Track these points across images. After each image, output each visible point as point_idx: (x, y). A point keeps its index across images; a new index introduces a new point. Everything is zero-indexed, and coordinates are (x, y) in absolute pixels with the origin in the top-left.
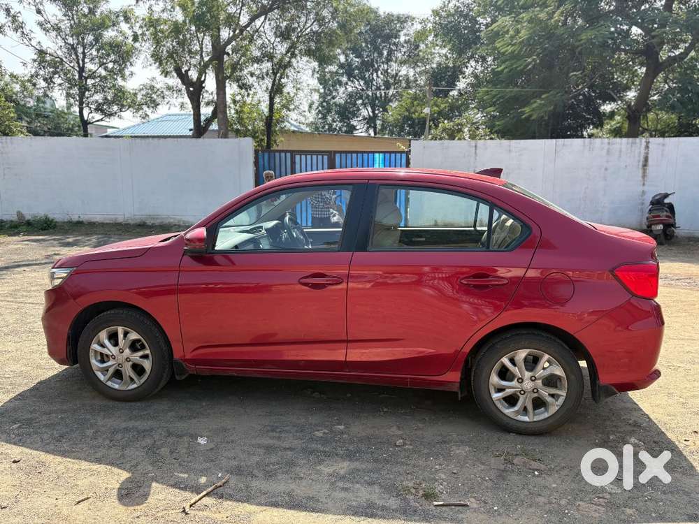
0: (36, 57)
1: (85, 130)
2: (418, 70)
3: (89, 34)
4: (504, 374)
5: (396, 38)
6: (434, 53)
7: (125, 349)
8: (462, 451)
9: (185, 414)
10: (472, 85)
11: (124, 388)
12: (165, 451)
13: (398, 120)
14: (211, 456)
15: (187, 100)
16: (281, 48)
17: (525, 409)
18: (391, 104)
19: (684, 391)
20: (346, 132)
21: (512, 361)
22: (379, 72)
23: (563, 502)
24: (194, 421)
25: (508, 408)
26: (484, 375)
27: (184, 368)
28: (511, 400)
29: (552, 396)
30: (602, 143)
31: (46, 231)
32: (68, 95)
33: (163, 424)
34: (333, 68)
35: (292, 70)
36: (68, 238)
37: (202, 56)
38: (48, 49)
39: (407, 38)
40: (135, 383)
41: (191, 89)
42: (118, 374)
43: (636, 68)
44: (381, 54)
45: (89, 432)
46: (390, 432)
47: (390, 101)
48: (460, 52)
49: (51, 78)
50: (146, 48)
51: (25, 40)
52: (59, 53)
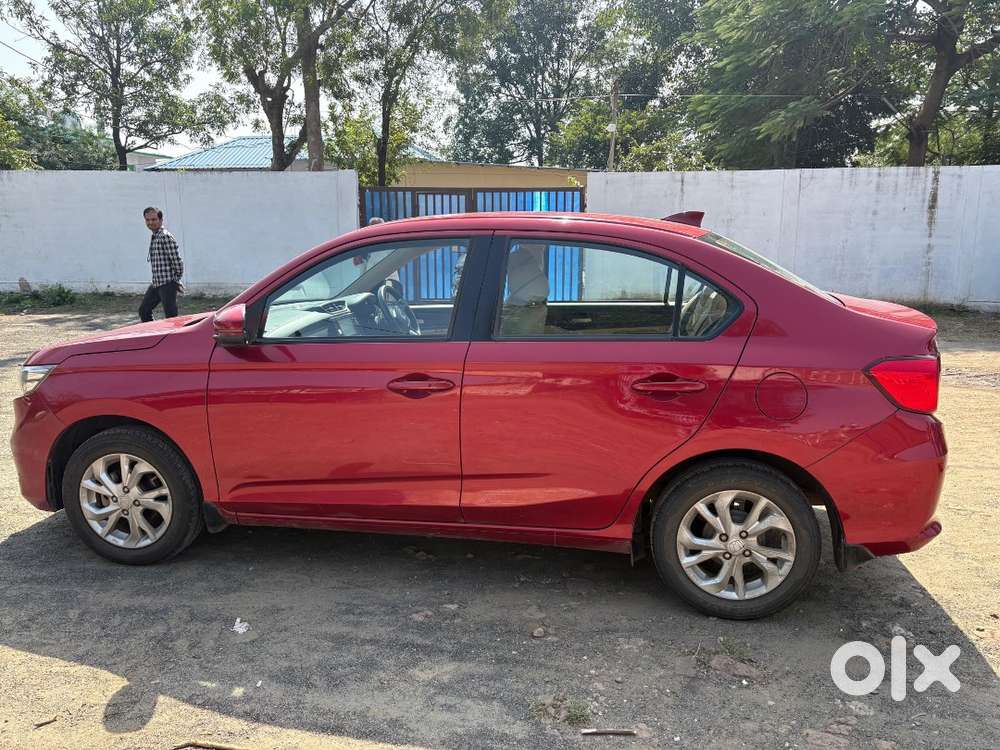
0: (49, 55)
1: (123, 161)
2: (603, 70)
3: (125, 21)
4: (699, 527)
5: (570, 22)
6: (627, 45)
7: (132, 487)
8: (631, 646)
9: (222, 586)
10: (681, 91)
11: (132, 545)
12: (182, 644)
13: (574, 143)
14: (249, 652)
15: (262, 116)
16: (399, 39)
17: (732, 581)
18: (563, 120)
19: (979, 550)
20: (498, 161)
21: (712, 508)
22: (546, 74)
23: (783, 730)
24: (233, 596)
25: (706, 579)
26: (668, 529)
27: (219, 515)
28: (711, 567)
29: (774, 561)
30: (869, 174)
31: (59, 308)
32: (98, 109)
33: (185, 602)
34: (480, 68)
35: (416, 71)
36: (97, 318)
37: (284, 50)
38: (68, 44)
39: (587, 22)
40: (148, 537)
41: (269, 99)
42: (122, 525)
43: (923, 64)
44: (549, 48)
45: (73, 614)
46: (525, 614)
47: (563, 115)
48: (665, 42)
49: (72, 85)
50: (203, 39)
51: (34, 31)
52: (83, 48)
